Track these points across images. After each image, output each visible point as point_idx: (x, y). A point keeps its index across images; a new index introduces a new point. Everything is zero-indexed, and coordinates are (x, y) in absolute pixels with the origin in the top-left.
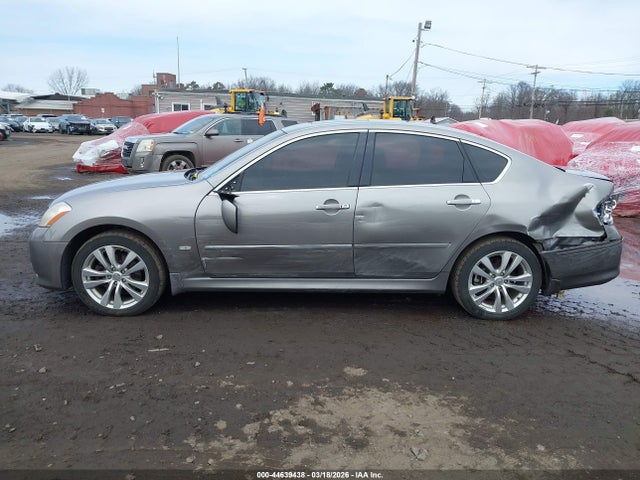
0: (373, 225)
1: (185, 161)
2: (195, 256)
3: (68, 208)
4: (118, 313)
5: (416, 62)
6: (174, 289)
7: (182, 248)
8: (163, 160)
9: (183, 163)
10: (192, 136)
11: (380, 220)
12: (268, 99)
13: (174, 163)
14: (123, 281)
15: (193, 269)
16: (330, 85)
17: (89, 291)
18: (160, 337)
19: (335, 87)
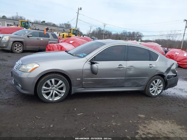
0: (131, 72)
1: (20, 44)
2: (81, 82)
3: (38, 66)
4: (53, 102)
5: (77, 19)
6: (73, 92)
7: (77, 79)
8: (13, 43)
9: (20, 45)
10: (22, 36)
11: (132, 71)
12: (33, 24)
13: (16, 45)
14: (56, 91)
15: (80, 86)
16: (44, 22)
17: (43, 95)
18: (75, 109)
19: (46, 22)
